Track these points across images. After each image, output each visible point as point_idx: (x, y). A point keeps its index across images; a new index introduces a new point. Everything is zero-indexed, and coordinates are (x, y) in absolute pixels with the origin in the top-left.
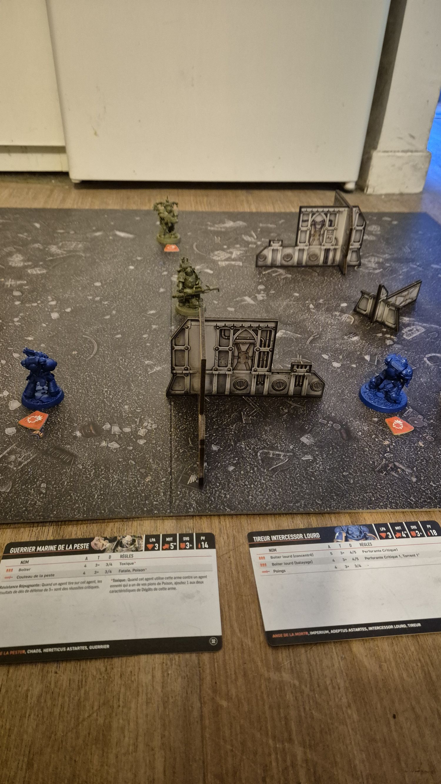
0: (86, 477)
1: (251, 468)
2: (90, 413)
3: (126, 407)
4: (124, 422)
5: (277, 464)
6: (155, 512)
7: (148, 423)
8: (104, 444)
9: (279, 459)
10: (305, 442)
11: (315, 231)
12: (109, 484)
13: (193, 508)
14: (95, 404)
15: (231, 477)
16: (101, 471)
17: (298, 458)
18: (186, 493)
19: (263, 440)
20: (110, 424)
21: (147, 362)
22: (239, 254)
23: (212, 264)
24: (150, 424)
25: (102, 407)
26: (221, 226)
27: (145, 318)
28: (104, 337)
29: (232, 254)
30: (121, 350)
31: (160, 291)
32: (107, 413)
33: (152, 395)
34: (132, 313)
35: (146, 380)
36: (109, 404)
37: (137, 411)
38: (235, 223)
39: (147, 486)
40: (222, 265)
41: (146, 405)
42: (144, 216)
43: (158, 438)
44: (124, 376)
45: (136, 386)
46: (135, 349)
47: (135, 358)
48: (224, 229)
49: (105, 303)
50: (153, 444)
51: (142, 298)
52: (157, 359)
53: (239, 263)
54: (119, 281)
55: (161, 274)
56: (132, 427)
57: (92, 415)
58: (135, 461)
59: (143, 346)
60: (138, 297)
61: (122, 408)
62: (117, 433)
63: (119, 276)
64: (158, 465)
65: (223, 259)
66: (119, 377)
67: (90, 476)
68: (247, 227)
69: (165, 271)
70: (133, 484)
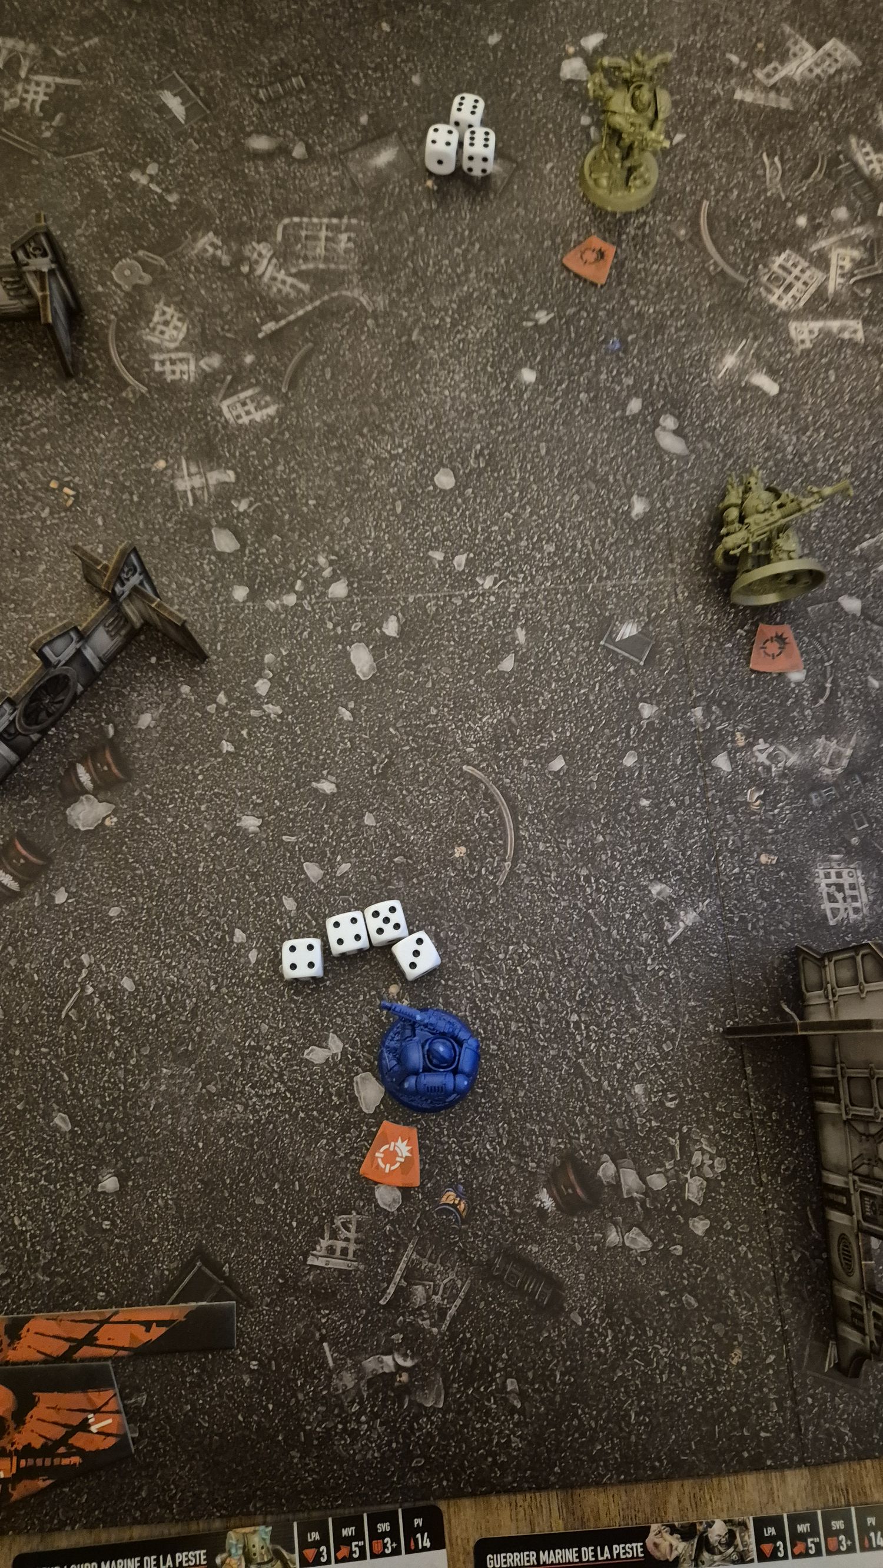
0: (599, 1355)
2: (555, 1116)
3: (638, 1089)
4: (645, 1153)
6: (769, 1463)
7: (701, 1149)
8: (613, 1237)
12: (653, 1378)
13: (847, 1447)
14: (562, 1080)
16: (628, 1335)
18: (824, 1398)
20: (614, 1160)
21: (656, 889)
22: (848, 265)
23: (771, 340)
24: (707, 1156)
25: (580, 1092)
26: (776, 78)
27: (614, 664)
28: (519, 769)
29: (827, 268)
30: (577, 832)
31: (633, 514)
32: (597, 1116)
33: (692, 1038)
34: (571, 637)
35: (668, 971)
36: (594, 1080)
37: (668, 1104)
38: (821, 51)
39: (737, 1382)
40: (803, 342)
41: (685, 1082)
42: (511, 21)
43: (736, 1210)
44: (609, 958)
45: (648, 998)
46: (613, 828)
47: (622, 870)
48: (787, 96)
49: (486, 586)
50: (727, 1233)
51: (588, 554)
52: (679, 873)
53: (852, 328)
54: (503, 460)
55: (624, 410)
56: (667, 1171)
57: (562, 1124)
58: (695, 1296)
59: (633, 810)
60: (574, 545)
61: (630, 1093)
62: (635, 1195)
63: (500, 433)
64: (751, 1309)
65: (801, 304)
66: (597, 963)
67: (606, 1349)
68: (861, 82)
69: (634, 391)
70: (707, 1374)
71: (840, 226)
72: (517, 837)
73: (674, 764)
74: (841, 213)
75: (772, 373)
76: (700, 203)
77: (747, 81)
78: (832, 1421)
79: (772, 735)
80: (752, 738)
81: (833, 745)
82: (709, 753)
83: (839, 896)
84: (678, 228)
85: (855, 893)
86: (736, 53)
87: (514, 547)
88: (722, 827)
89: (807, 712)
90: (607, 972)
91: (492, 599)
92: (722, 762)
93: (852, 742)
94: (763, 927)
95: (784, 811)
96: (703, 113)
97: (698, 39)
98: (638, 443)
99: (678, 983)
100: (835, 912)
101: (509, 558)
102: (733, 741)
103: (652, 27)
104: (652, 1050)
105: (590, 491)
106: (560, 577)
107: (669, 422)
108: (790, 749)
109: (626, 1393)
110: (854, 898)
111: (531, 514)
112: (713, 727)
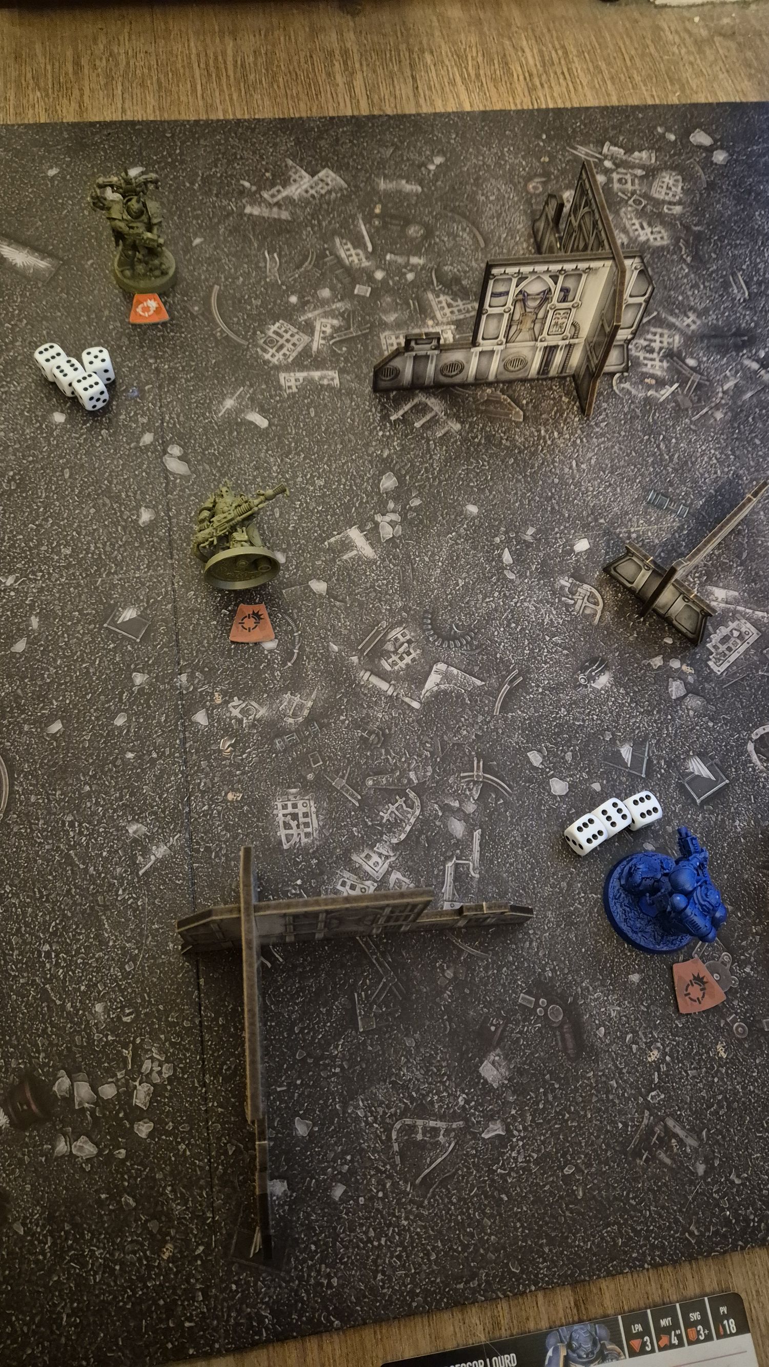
0: (37, 1262)
1: (378, 1183)
2: (18, 1039)
3: (99, 1008)
4: (100, 1062)
5: (431, 1163)
6: (191, 1352)
7: (152, 1059)
8: (62, 1147)
9: (438, 1143)
10: (490, 1080)
11: (523, 315)
12: (87, 1279)
13: (267, 1329)
14: (28, 1005)
15: (340, 1218)
16: (67, 1239)
17: (475, 1136)
18: (248, 1283)
19: (403, 1086)
20: (70, 1077)
21: (132, 829)
22: (329, 330)
23: (264, 387)
24: (157, 1063)
25: (44, 1015)
26: (279, 197)
27: (114, 642)
28: (21, 733)
29: (312, 334)
30: (67, 784)
31: (141, 522)
32: (58, 1036)
33: (153, 957)
34: (79, 621)
35: (137, 899)
36: (58, 1002)
37: (125, 1019)
38: (316, 178)
39: (166, 1276)
40: (290, 387)
41: (143, 999)
42: (68, 159)
43: (178, 1111)
44: (83, 892)
45: (115, 925)
46: (100, 778)
47: (104, 815)
48: (286, 210)
49: (8, 584)
50: (169, 1134)
51: (100, 554)
52: (155, 813)
53: (331, 377)
54: (31, 483)
55: (138, 442)
56: (118, 1080)
57: (24, 1046)
58: (134, 1197)
59: (119, 762)
60: (89, 548)
61: (90, 1013)
62: (86, 1105)
63: (30, 462)
64: (186, 1204)
65: (290, 360)
66: (74, 896)
67: (44, 1255)
68: (346, 199)
69: (146, 428)
70: (138, 1271)
71: (324, 303)
72: (12, 792)
73: (159, 722)
74: (326, 293)
75: (263, 411)
76: (212, 287)
77: (255, 198)
78: (253, 1306)
79: (245, 694)
80: (228, 696)
81: (297, 699)
82: (189, 712)
83: (294, 824)
84: (192, 306)
85: (306, 820)
86: (248, 181)
87: (35, 551)
88: (196, 772)
89: (277, 673)
90: (81, 904)
91: (12, 594)
92: (201, 718)
93: (313, 696)
94: (226, 855)
95: (252, 755)
96: (219, 222)
97: (218, 171)
98: (148, 467)
99: (144, 909)
100: (289, 838)
101: (30, 560)
102: (212, 700)
103: (182, 162)
104: (115, 971)
105: (104, 505)
106: (73, 574)
107: (176, 450)
108: (260, 704)
109: (61, 1296)
110: (306, 825)
111: (52, 525)
112: (195, 689)
